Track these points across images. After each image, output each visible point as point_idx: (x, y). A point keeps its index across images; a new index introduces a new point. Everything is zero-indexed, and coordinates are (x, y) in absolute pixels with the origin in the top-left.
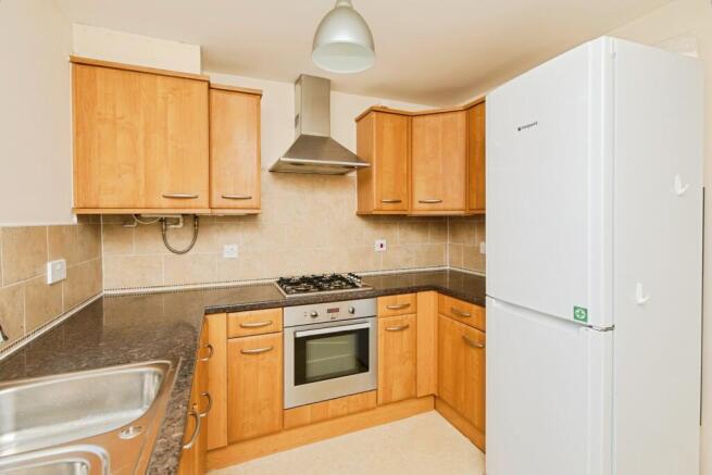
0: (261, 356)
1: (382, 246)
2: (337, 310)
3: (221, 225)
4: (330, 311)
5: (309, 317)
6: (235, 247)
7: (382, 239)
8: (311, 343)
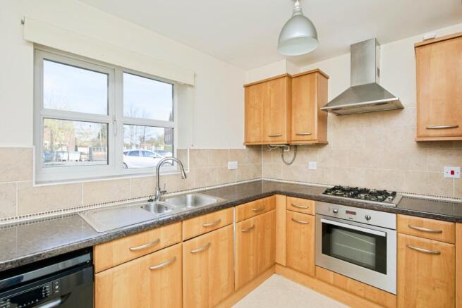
0: (302, 226)
1: (452, 173)
2: (354, 213)
3: (308, 150)
4: (347, 212)
5: (331, 212)
6: (315, 163)
7: (456, 165)
8: (338, 231)
